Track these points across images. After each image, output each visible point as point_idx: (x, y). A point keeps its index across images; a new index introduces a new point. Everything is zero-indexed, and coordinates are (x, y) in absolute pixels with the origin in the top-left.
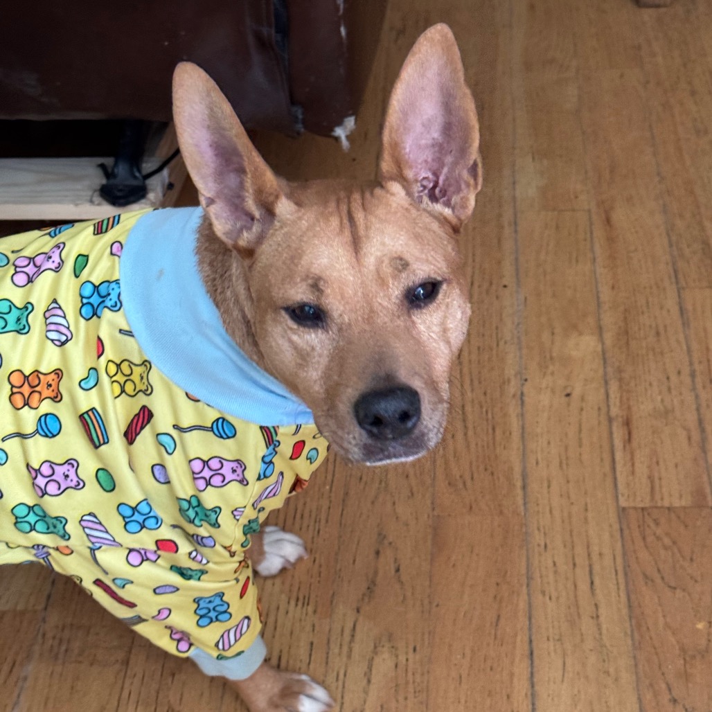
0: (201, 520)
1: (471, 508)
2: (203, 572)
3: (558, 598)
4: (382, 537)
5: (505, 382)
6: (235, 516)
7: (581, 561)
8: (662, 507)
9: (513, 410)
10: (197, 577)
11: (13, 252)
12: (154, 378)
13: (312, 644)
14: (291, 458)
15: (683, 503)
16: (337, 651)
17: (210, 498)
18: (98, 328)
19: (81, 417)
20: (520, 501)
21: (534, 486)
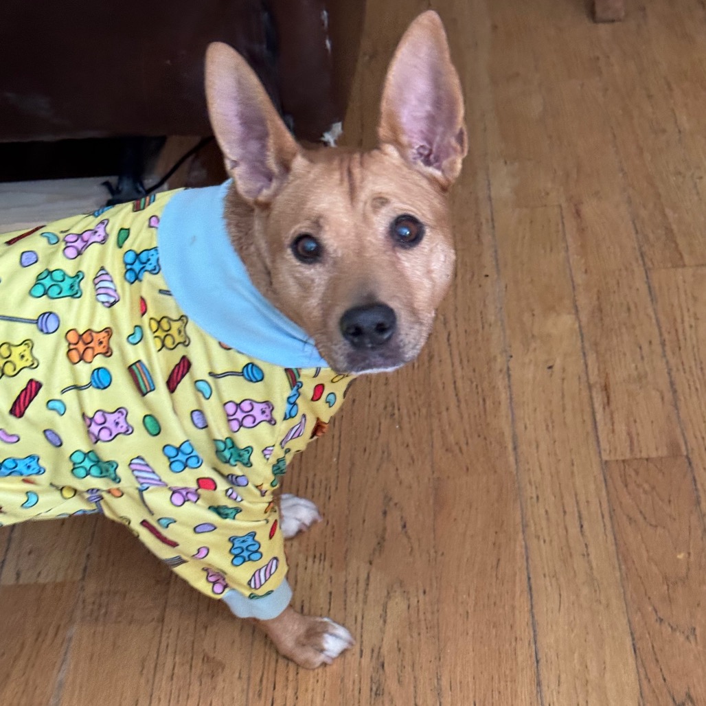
0: (236, 461)
1: (468, 469)
2: (238, 510)
3: (551, 541)
4: (388, 499)
5: (491, 360)
6: (265, 455)
7: (571, 507)
8: (641, 458)
9: (501, 383)
10: (232, 516)
11: (62, 232)
12: (191, 330)
13: (331, 593)
14: (313, 399)
15: (660, 453)
16: (353, 598)
17: (243, 438)
18: (140, 290)
19: (130, 368)
20: (512, 459)
21: (523, 448)
